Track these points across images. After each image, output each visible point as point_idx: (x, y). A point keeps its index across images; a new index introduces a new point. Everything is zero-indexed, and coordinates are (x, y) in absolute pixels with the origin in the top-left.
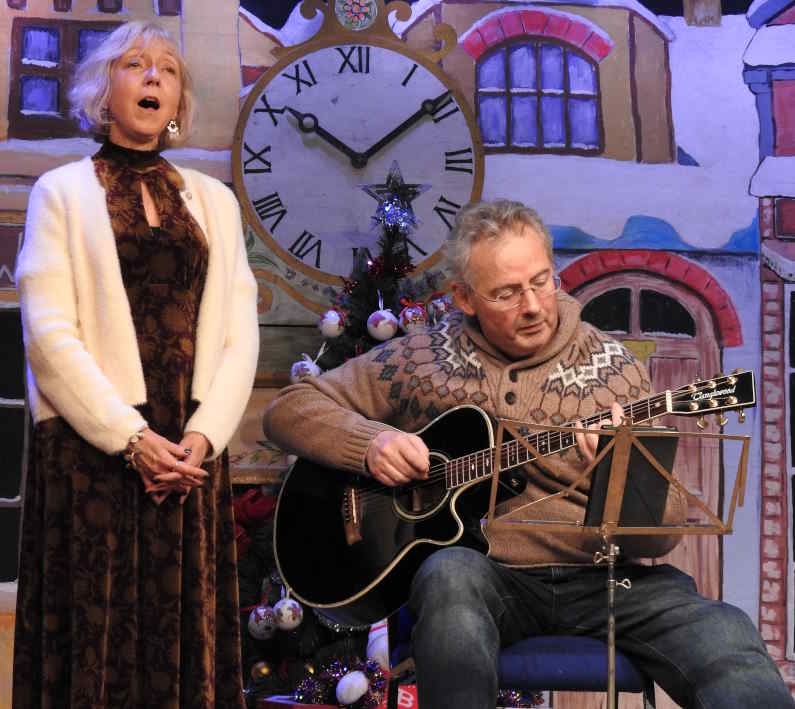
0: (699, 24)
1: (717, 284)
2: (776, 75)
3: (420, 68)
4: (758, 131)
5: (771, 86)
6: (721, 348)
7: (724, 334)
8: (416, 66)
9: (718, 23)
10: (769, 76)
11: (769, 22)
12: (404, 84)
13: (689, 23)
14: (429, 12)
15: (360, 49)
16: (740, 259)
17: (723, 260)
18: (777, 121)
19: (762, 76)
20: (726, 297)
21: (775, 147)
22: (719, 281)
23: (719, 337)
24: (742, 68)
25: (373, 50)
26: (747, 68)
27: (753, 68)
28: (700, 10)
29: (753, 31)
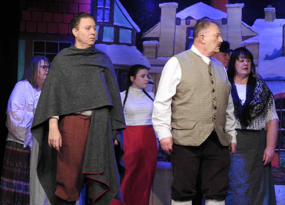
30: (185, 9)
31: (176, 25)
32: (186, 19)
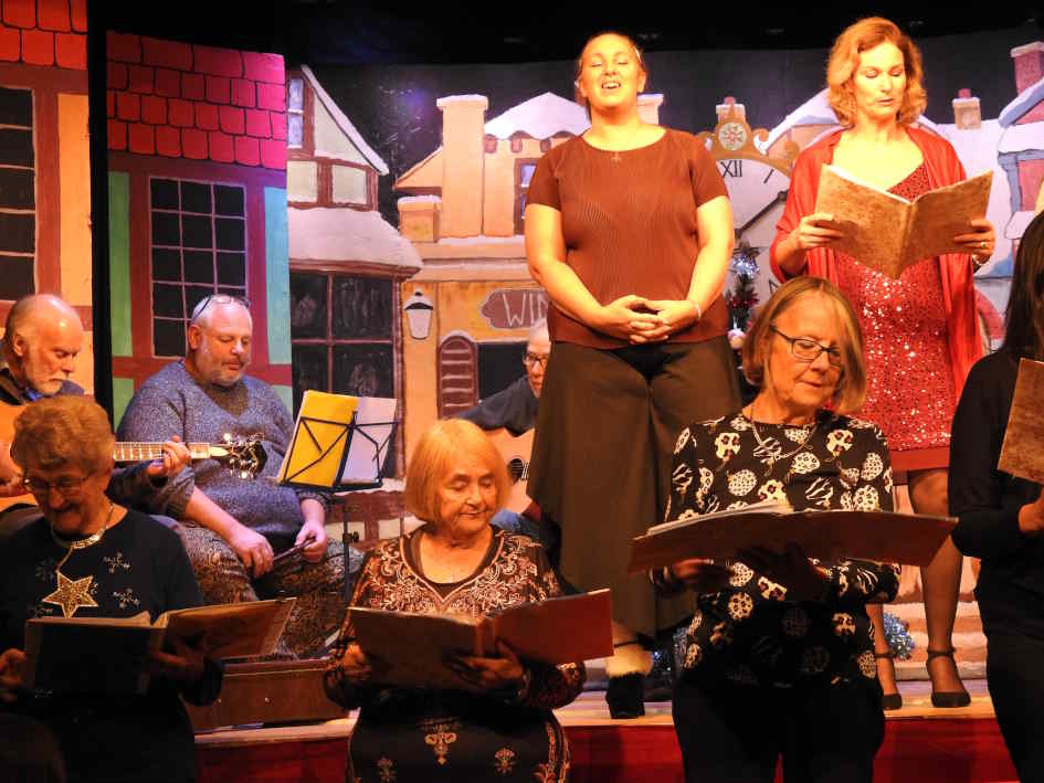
0: (966, 128)
1: (984, 297)
2: (1020, 157)
3: (775, 171)
4: (1009, 195)
6: (990, 340)
7: (991, 329)
8: (772, 171)
9: (979, 127)
10: (1016, 158)
11: (1014, 123)
12: (766, 181)
13: (960, 128)
14: (784, 133)
15: (735, 162)
16: (999, 281)
17: (989, 283)
18: (1023, 187)
19: (1011, 159)
21: (1021, 205)
22: (987, 297)
23: (988, 333)
24: (996, 155)
25: (744, 162)
26: (1001, 154)
27: (1004, 154)
28: (967, 119)
29: (1003, 130)
30: (506, 113)
31: (487, 155)
32: (511, 138)
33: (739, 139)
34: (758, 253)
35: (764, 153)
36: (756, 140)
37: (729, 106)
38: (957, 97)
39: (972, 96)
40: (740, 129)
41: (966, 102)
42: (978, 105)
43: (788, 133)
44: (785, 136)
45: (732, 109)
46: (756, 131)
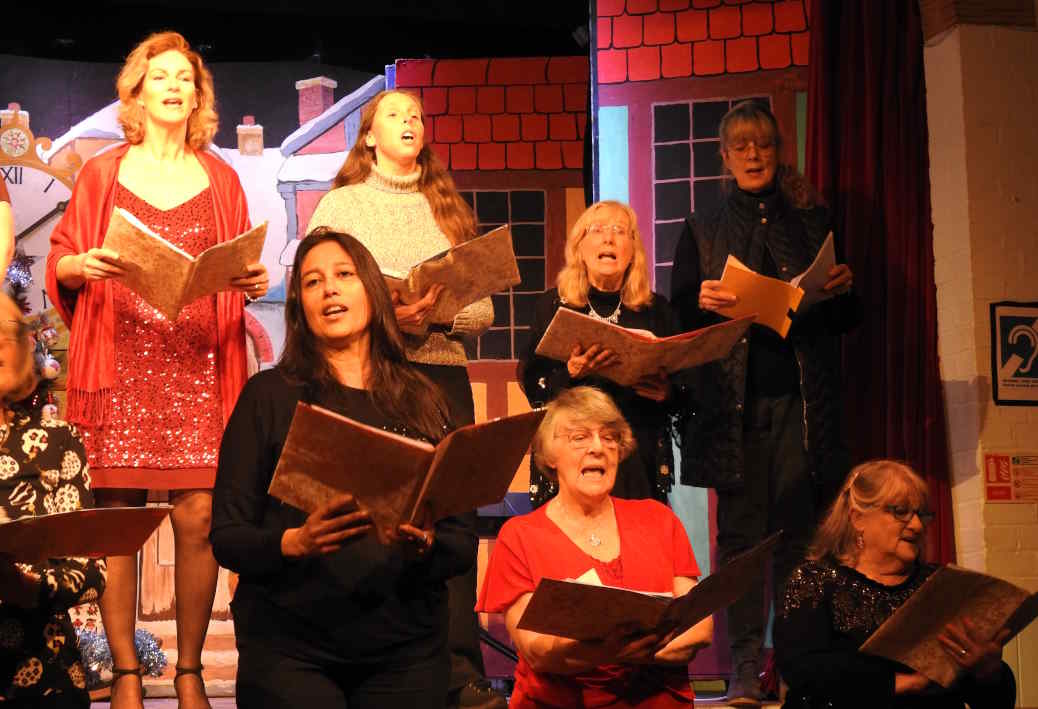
0: (248, 154)
1: (257, 322)
2: (299, 187)
3: (56, 181)
4: (286, 224)
5: (296, 194)
6: (259, 363)
7: (261, 353)
8: (53, 180)
9: (261, 154)
10: (295, 187)
11: (295, 153)
12: (45, 191)
13: (242, 153)
14: (67, 145)
15: (16, 168)
16: (272, 306)
17: (261, 306)
18: (299, 214)
19: (290, 188)
20: (262, 330)
21: (297, 234)
22: (258, 319)
23: (258, 356)
24: (276, 182)
25: (25, 169)
26: (280, 182)
27: (284, 183)
28: (250, 145)
29: (284, 159)
33: (21, 146)
34: (33, 262)
35: (46, 162)
36: (39, 149)
37: (13, 112)
38: (242, 123)
39: (256, 124)
40: (23, 136)
41: (250, 129)
42: (261, 133)
43: (71, 144)
44: (69, 148)
45: (16, 115)
46: (39, 139)
